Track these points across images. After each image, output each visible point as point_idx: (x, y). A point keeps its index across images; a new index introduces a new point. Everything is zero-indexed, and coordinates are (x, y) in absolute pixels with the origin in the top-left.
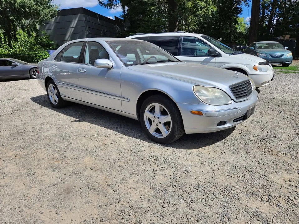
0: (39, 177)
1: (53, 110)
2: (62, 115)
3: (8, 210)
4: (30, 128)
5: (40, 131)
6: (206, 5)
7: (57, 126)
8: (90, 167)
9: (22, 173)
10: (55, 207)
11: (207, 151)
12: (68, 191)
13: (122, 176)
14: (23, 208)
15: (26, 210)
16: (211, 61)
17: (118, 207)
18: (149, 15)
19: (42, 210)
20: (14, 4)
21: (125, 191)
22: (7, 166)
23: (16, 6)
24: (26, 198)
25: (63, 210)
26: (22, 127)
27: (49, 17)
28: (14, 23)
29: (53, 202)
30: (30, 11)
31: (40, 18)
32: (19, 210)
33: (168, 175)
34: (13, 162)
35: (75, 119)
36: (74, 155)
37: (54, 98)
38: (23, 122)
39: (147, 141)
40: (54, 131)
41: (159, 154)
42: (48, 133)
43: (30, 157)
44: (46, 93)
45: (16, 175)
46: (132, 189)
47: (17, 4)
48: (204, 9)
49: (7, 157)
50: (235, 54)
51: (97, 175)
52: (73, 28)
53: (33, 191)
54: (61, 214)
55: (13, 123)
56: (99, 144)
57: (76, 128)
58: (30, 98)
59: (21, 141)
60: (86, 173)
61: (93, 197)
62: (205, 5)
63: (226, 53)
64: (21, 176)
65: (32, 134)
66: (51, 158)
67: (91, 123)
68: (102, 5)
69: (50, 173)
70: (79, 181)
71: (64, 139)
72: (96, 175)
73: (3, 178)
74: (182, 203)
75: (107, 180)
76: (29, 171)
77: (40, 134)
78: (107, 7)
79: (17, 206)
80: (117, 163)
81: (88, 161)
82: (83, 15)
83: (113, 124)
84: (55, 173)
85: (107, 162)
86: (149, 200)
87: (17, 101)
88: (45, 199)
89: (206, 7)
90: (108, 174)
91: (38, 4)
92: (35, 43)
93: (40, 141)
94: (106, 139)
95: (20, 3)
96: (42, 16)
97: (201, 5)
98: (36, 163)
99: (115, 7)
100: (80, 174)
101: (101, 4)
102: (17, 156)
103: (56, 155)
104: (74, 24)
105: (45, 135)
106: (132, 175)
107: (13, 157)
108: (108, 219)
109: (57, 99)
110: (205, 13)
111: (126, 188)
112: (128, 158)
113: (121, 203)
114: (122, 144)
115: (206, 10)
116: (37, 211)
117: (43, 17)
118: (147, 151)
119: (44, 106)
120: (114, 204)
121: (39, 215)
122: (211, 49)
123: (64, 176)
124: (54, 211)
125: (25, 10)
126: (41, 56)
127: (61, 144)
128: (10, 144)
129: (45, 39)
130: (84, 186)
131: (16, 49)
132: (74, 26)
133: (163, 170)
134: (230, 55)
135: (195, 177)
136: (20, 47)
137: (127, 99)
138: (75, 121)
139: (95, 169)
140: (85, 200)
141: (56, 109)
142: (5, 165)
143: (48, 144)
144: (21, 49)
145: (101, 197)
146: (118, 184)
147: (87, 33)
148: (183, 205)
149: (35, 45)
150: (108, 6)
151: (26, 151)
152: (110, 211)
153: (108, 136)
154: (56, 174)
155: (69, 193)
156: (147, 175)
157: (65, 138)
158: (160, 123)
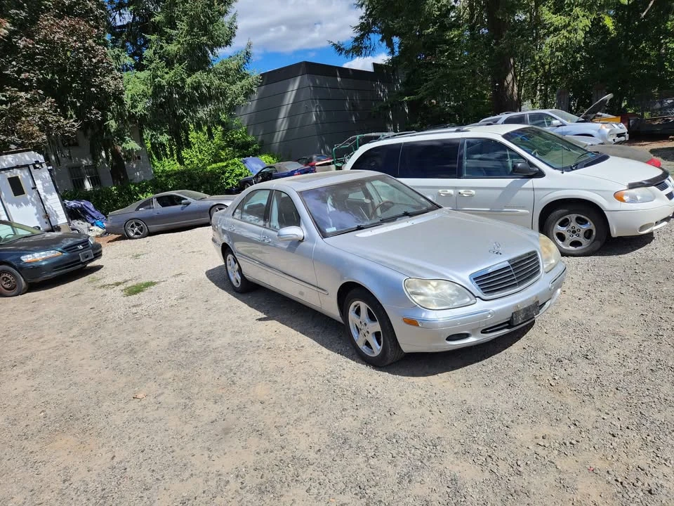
0: (197, 411)
1: (234, 296)
2: (245, 306)
3: (159, 449)
4: (196, 331)
5: (209, 338)
6: (569, 22)
7: (233, 330)
8: (262, 399)
9: (179, 403)
10: (209, 449)
11: (442, 381)
12: (226, 431)
13: (297, 415)
14: (175, 448)
15: (178, 450)
16: (523, 187)
17: (278, 455)
18: (447, 51)
19: (194, 451)
20: (183, 87)
21: (293, 437)
22: (163, 393)
23: (187, 90)
24: (179, 437)
25: (216, 454)
26: (186, 330)
27: (242, 98)
28: (185, 120)
29: (208, 444)
30: (209, 92)
31: (228, 102)
32: (171, 450)
33: (361, 417)
34: (169, 387)
35: (262, 315)
36: (245, 379)
37: (235, 277)
38: (190, 321)
39: (354, 360)
40: (227, 339)
41: (362, 384)
42: (218, 343)
43: (191, 381)
44: (224, 264)
45: (172, 406)
46: (304, 434)
47: (187, 86)
48: (563, 31)
49: (163, 379)
50: (576, 169)
51: (267, 412)
52: (294, 92)
53: (189, 429)
54: (214, 458)
55: (176, 323)
56: (283, 363)
57: (258, 334)
58: (205, 271)
59: (183, 355)
60: (253, 409)
61: (254, 441)
62: (565, 22)
63: (555, 169)
64: (177, 407)
65: (199, 343)
66: (215, 384)
67: (283, 324)
68: (341, 53)
69: (210, 405)
70: (242, 419)
71: (239, 353)
72: (265, 412)
73: (157, 409)
74: (360, 456)
75: (277, 420)
76: (187, 401)
77: (207, 344)
78: (351, 55)
79: (169, 445)
80: (298, 396)
81: (261, 390)
82: (306, 76)
83: (315, 327)
84: (216, 406)
85: (285, 393)
86: (319, 450)
87: (185, 278)
88: (199, 440)
89: (569, 25)
90: (281, 411)
91: (222, 78)
92: (224, 144)
93: (207, 356)
94: (296, 354)
95: (192, 84)
96: (229, 99)
97: (556, 23)
98: (196, 390)
99: (368, 52)
100: (246, 409)
101: (339, 50)
102: (176, 378)
103: (224, 379)
104: (290, 97)
105: (214, 345)
106: (312, 415)
107: (171, 380)
108: (263, 468)
109: (239, 278)
110: (568, 39)
111: (296, 431)
112: (316, 389)
113: (283, 451)
114: (316, 364)
115: (570, 32)
116: (190, 452)
117: (232, 100)
118: (348, 377)
119: (223, 289)
120: (275, 452)
121: (190, 457)
122: (519, 165)
123: (226, 411)
124: (206, 453)
125: (202, 92)
126: (233, 170)
127: (232, 361)
128: (170, 359)
129: (240, 133)
130: (246, 426)
131: (192, 158)
132: (291, 102)
133: (357, 409)
134: (563, 173)
135: (398, 422)
136: (198, 154)
137: (325, 291)
138: (260, 320)
139: (267, 403)
140: (243, 444)
141: (239, 295)
142: (160, 392)
143: (216, 361)
144: (200, 157)
145: (262, 441)
146: (288, 427)
147: (316, 111)
148: (361, 459)
149: (223, 149)
150: (353, 52)
151: (188, 371)
152: (268, 459)
153: (300, 349)
154: (218, 408)
155: (226, 434)
156: (331, 416)
157: (240, 351)
158: (368, 332)
